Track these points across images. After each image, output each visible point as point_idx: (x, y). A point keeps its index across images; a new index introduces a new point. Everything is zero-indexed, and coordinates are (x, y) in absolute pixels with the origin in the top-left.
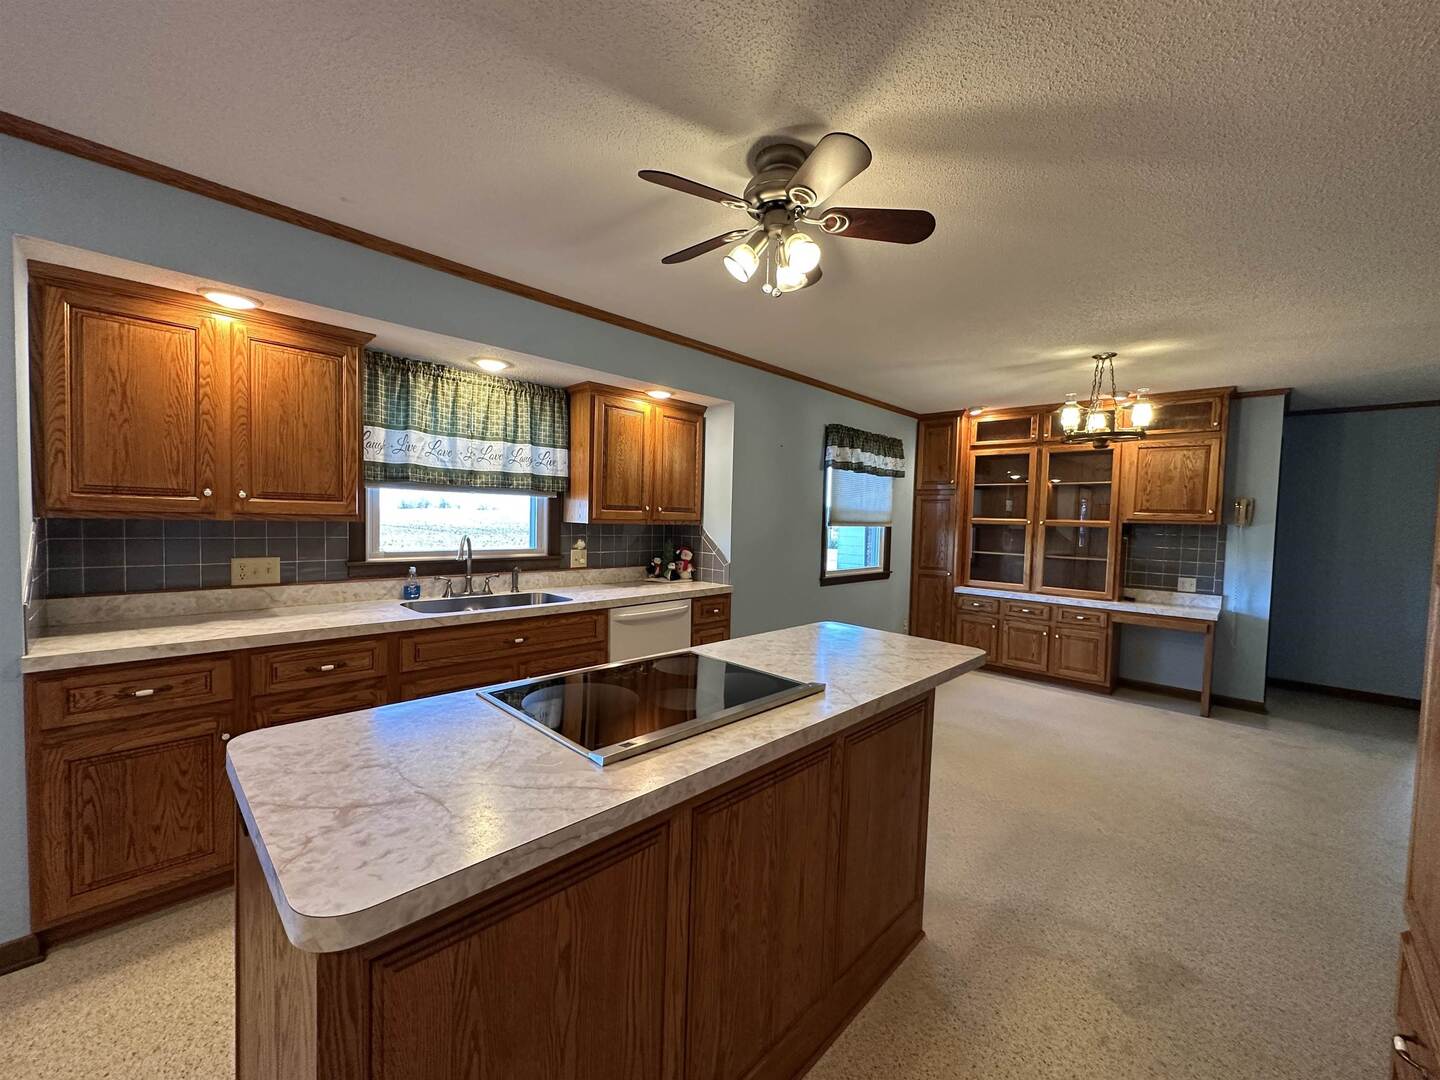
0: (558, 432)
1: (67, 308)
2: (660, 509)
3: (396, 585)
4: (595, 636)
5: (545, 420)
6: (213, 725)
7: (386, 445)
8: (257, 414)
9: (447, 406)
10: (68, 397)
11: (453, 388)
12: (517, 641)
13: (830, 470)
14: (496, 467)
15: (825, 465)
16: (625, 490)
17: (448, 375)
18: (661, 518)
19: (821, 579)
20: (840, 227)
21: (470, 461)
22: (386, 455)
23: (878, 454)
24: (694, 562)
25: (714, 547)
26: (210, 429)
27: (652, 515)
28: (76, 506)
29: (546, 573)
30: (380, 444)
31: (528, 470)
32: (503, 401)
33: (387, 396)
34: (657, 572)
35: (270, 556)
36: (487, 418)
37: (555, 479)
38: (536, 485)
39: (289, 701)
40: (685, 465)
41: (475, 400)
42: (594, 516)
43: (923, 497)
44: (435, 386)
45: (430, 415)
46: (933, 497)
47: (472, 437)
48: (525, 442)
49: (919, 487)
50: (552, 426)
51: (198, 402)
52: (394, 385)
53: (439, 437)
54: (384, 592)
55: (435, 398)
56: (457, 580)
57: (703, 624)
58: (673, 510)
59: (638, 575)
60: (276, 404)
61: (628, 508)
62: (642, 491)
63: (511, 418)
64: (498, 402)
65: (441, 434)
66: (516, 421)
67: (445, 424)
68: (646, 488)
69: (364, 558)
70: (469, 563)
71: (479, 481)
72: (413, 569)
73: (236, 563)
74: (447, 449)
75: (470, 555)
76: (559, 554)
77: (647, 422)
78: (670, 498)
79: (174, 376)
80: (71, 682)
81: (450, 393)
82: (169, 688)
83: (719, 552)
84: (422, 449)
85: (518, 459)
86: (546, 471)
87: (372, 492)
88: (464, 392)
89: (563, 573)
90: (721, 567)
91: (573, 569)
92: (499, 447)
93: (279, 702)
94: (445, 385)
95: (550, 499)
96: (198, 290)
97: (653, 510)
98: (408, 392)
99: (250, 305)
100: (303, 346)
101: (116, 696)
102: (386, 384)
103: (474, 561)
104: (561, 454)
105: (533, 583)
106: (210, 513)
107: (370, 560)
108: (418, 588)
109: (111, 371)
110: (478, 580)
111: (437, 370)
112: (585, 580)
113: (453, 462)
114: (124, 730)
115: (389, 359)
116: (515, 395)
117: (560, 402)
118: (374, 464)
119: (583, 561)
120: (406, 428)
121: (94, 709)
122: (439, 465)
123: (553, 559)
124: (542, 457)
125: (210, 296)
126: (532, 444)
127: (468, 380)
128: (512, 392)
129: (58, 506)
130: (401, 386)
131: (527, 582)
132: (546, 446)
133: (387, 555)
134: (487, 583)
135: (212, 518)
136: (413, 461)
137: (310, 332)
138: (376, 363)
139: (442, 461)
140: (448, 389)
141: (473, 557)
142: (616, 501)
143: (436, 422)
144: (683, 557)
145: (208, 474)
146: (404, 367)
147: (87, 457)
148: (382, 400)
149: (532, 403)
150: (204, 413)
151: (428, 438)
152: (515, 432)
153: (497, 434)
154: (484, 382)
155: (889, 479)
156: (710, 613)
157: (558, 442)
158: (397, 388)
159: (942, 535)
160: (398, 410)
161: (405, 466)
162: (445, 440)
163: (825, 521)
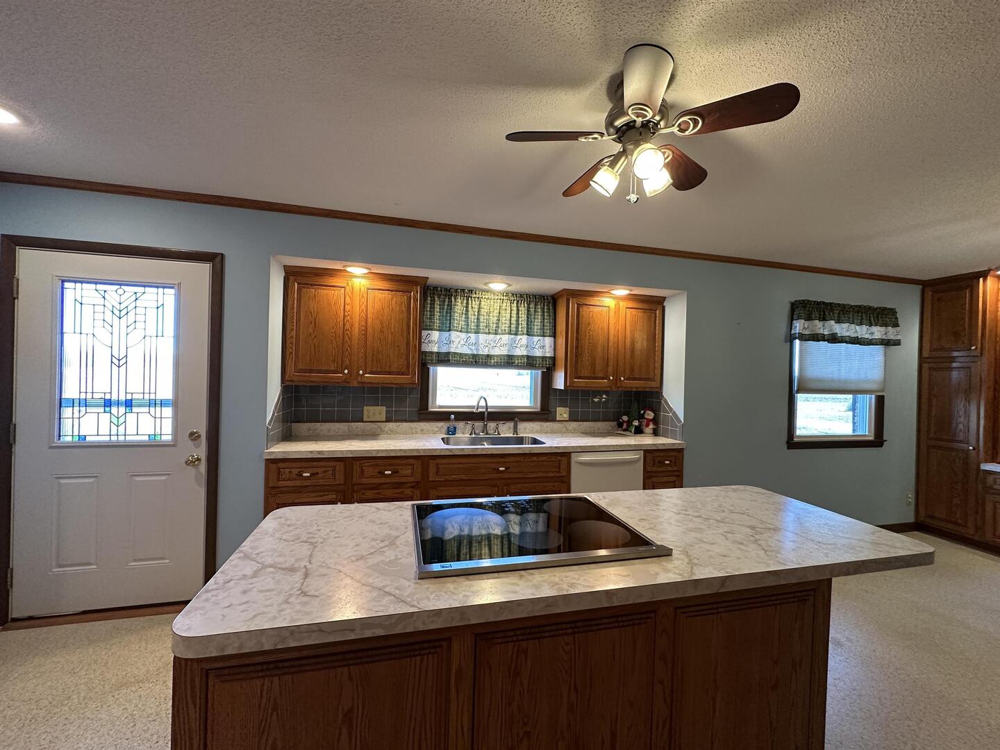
0: (546, 326)
1: (296, 284)
2: (622, 378)
3: (443, 425)
4: (559, 472)
5: (538, 319)
6: (334, 496)
7: (439, 341)
8: (370, 330)
9: (474, 315)
10: (295, 328)
11: (478, 303)
12: (500, 469)
13: (797, 342)
14: (503, 351)
15: (791, 339)
16: (593, 365)
17: (474, 296)
18: (624, 386)
19: (787, 442)
20: (695, 127)
21: (487, 349)
22: (439, 347)
23: (861, 324)
24: (655, 421)
25: (671, 409)
26: (349, 339)
27: (616, 384)
28: (295, 379)
29: (539, 423)
30: (435, 341)
31: (525, 353)
32: (509, 308)
33: (440, 312)
34: (625, 426)
35: (381, 406)
36: (499, 320)
37: (544, 358)
38: (530, 363)
39: (370, 489)
40: (645, 343)
41: (491, 310)
42: (568, 384)
43: (931, 365)
44: (467, 303)
45: (464, 321)
46: (944, 365)
47: (489, 333)
48: (523, 334)
49: (925, 354)
50: (543, 322)
51: (344, 325)
52: (444, 305)
53: (470, 335)
54: (437, 430)
55: (467, 311)
56: (479, 424)
57: (655, 472)
58: (634, 379)
59: (611, 428)
60: (378, 322)
61: (595, 378)
62: (608, 365)
63: (514, 319)
64: (505, 310)
65: (470, 332)
66: (518, 321)
67: (473, 326)
68: (611, 363)
69: (427, 408)
70: (486, 414)
71: (492, 361)
72: (453, 416)
73: (366, 408)
74: (474, 342)
75: (487, 409)
76: (548, 410)
77: (612, 314)
78: (632, 370)
79: (335, 312)
80: (281, 465)
81: (477, 307)
82: (317, 474)
83: (674, 413)
84: (459, 342)
85: (519, 346)
86: (538, 353)
87: (433, 369)
88: (485, 305)
89: (551, 423)
90: (676, 427)
91: (558, 421)
92: (506, 338)
93: (365, 489)
94: (473, 302)
95: (543, 372)
96: (344, 267)
97: (617, 379)
98: (451, 309)
99: (366, 271)
100: (392, 289)
101: (296, 475)
102: (440, 305)
103: (489, 413)
104: (548, 341)
105: (528, 430)
106: (348, 382)
107: (431, 410)
108: (455, 428)
109: (311, 313)
110: (492, 425)
111: (467, 293)
112: (567, 429)
113: (477, 350)
114: (299, 492)
115: (441, 291)
116: (517, 304)
117: (548, 306)
118: (432, 353)
119: (566, 416)
120: (449, 330)
121: (288, 480)
122: (469, 352)
123: (544, 414)
124: (535, 343)
125: (349, 269)
126: (528, 335)
127: (487, 297)
128: (515, 302)
129: (289, 379)
130: (448, 305)
131: (525, 429)
132: (538, 336)
133: (440, 407)
134: (497, 428)
135: (348, 385)
136: (452, 350)
137: (397, 281)
138: (434, 293)
139: (471, 349)
140: (475, 304)
141: (489, 410)
142: (585, 373)
143: (468, 325)
144: (646, 416)
145: (347, 362)
146: (448, 293)
147: (300, 355)
148: (437, 315)
149: (529, 308)
150: (347, 330)
151: (463, 335)
152: (517, 328)
153: (505, 330)
154: (496, 297)
155: (879, 349)
156: (662, 463)
157: (546, 333)
158: (446, 307)
159: (960, 405)
160: (446, 320)
161: (448, 353)
162: (473, 336)
163: (791, 390)
